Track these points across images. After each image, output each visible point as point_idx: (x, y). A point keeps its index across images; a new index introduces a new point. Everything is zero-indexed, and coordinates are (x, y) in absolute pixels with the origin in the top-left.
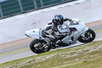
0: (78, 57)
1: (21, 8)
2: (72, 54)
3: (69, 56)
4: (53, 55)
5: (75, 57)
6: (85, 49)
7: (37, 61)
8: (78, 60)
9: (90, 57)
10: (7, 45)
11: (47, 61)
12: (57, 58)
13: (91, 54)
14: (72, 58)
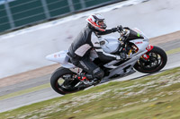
0: (147, 95)
1: (47, 12)
2: (137, 89)
3: (130, 94)
4: (103, 93)
5: (142, 95)
6: (159, 81)
7: (74, 104)
8: (146, 100)
9: (167, 95)
10: (22, 77)
11: (92, 103)
12: (110, 97)
13: (169, 89)
14: (137, 98)
